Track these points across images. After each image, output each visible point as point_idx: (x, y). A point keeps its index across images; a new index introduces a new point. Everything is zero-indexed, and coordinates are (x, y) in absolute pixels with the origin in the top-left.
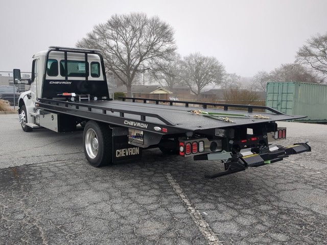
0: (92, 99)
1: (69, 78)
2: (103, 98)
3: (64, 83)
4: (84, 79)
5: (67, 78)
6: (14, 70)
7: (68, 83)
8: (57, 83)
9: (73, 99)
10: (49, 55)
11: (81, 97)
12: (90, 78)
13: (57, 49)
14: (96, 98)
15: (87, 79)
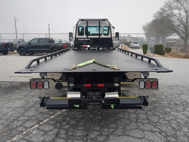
0: (98, 49)
1: (89, 37)
2: (111, 48)
3: (86, 39)
4: (98, 37)
5: (87, 37)
6: (69, 33)
7: (88, 39)
8: (82, 39)
9: (87, 49)
10: (78, 24)
11: (92, 48)
12: (103, 36)
13: (83, 20)
14: (101, 49)
15: (99, 37)
